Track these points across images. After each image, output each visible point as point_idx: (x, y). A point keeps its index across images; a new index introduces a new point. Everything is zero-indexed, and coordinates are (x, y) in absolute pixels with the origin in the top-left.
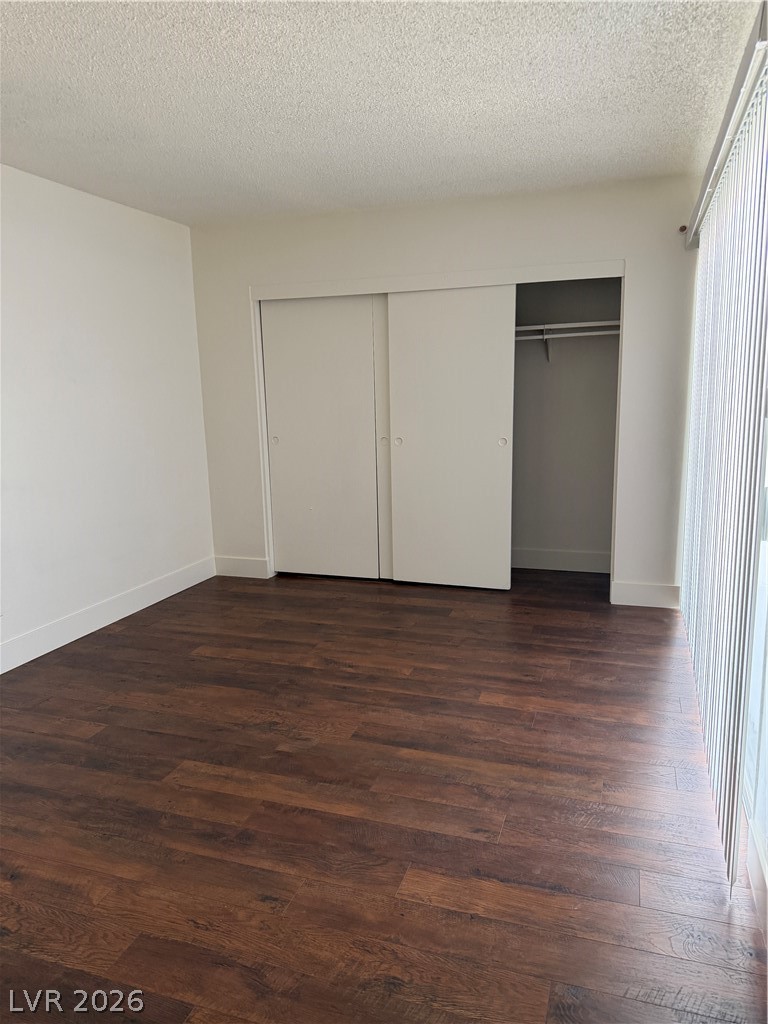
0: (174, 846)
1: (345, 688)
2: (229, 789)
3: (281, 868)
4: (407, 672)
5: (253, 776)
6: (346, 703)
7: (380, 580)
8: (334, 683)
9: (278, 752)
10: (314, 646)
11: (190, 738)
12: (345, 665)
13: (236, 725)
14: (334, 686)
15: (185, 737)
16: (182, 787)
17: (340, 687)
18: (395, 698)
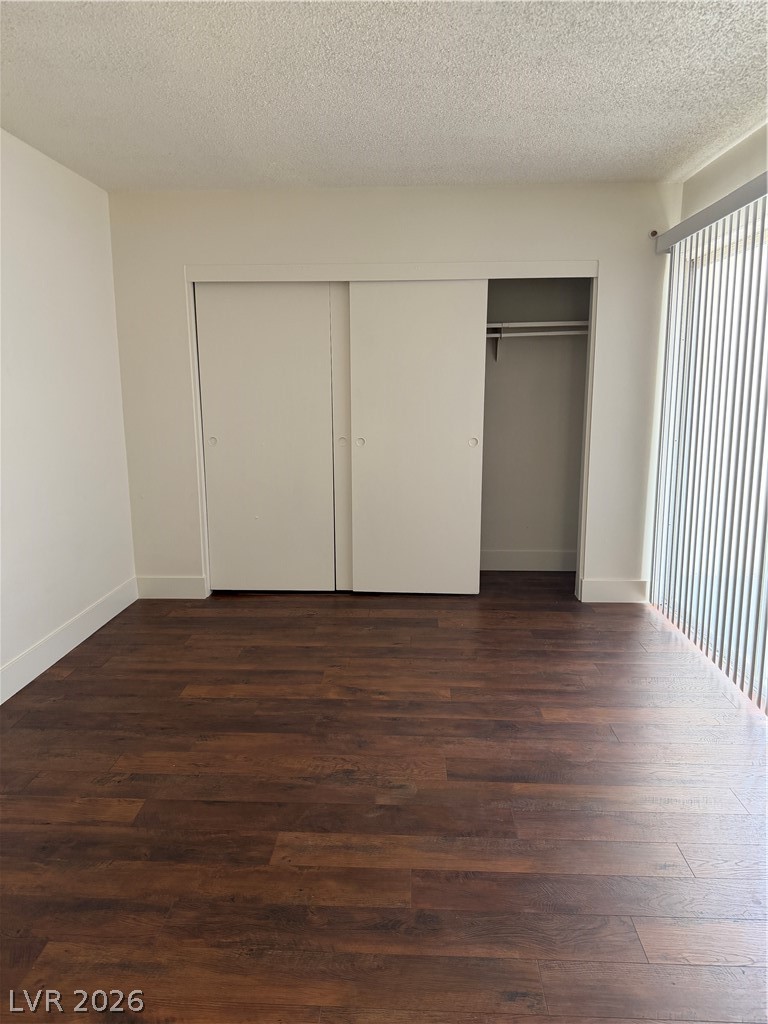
0: (351, 948)
1: (395, 719)
2: (360, 861)
3: (500, 952)
4: (447, 694)
5: (376, 841)
6: (410, 738)
7: (336, 592)
8: (379, 715)
9: (381, 807)
10: (321, 673)
11: (264, 804)
12: (374, 692)
13: (305, 779)
14: (382, 718)
15: (256, 803)
16: (301, 868)
17: (389, 719)
18: (458, 726)
